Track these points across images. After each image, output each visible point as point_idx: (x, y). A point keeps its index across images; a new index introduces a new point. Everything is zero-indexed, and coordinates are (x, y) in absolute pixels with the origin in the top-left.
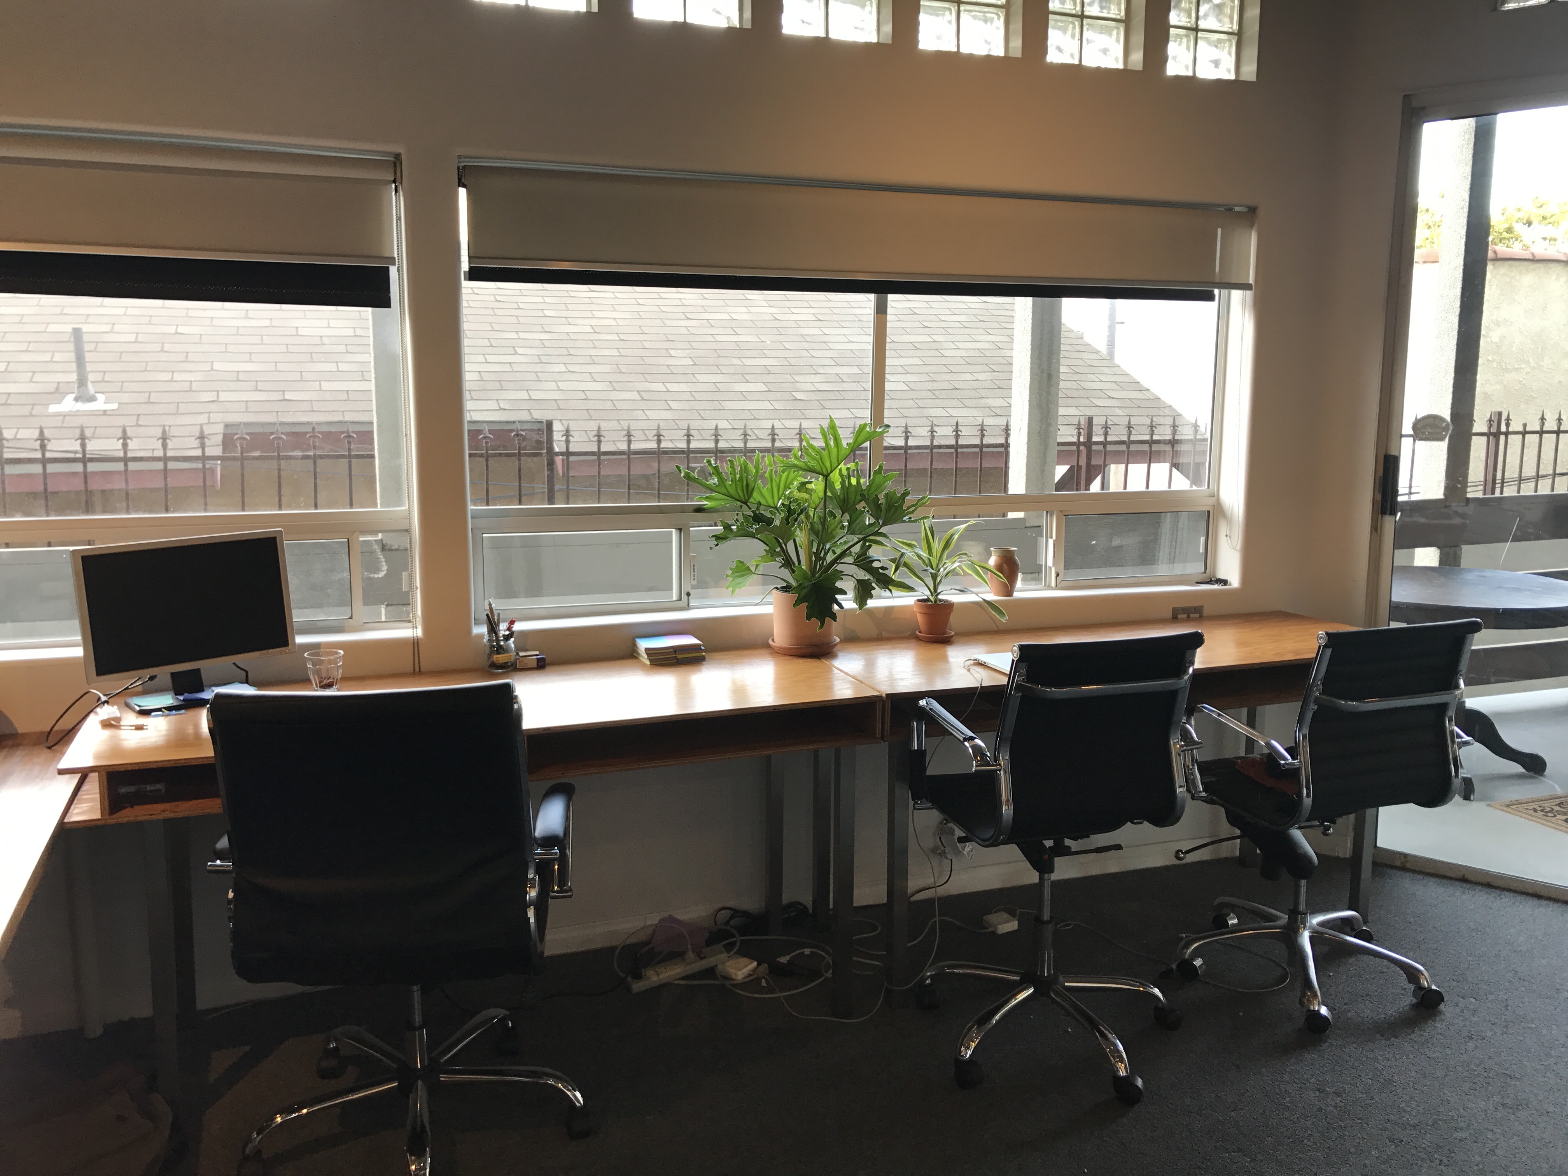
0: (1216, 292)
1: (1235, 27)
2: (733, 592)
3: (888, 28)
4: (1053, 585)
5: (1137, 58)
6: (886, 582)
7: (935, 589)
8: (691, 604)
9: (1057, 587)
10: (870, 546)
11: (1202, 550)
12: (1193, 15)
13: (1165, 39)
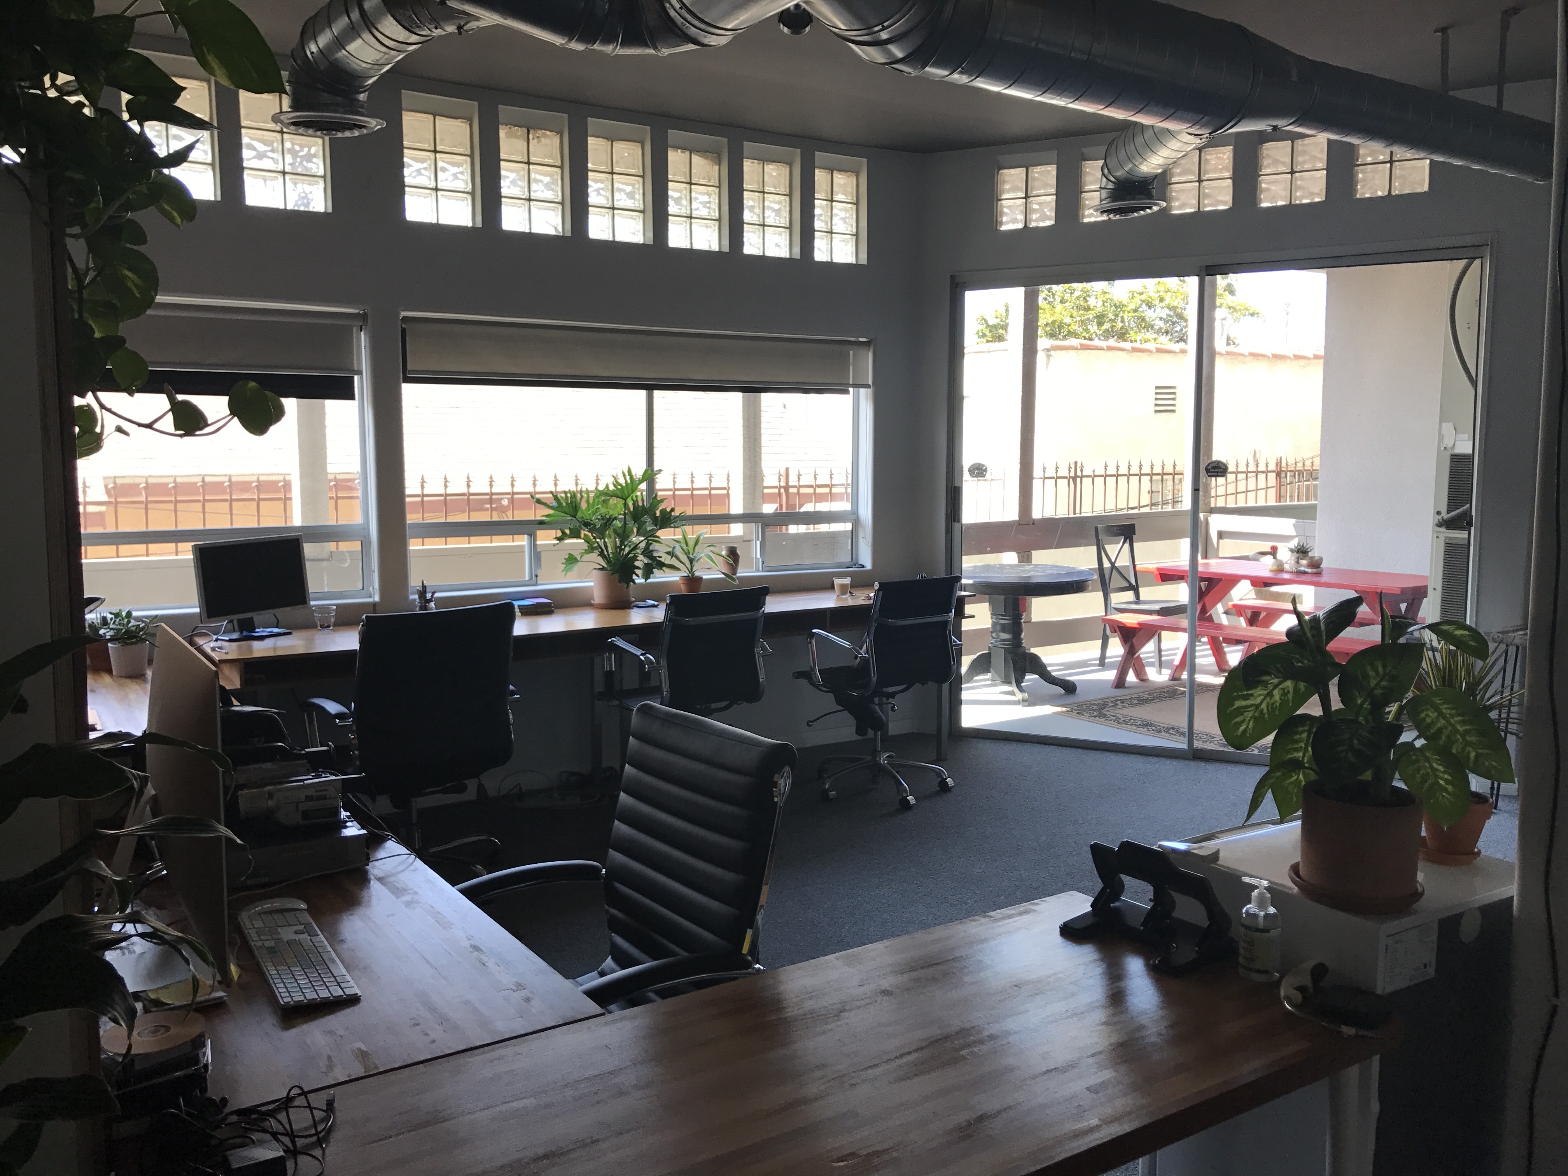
0: (851, 389)
1: (854, 230)
2: (565, 574)
3: (651, 235)
4: (761, 569)
5: (797, 251)
6: (661, 565)
7: (692, 569)
8: (539, 582)
9: (763, 571)
10: (651, 544)
11: (849, 548)
12: (829, 224)
13: (813, 238)
